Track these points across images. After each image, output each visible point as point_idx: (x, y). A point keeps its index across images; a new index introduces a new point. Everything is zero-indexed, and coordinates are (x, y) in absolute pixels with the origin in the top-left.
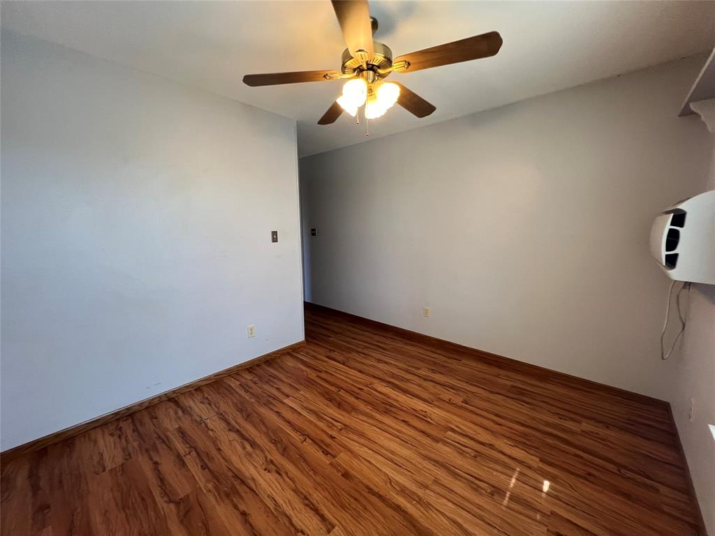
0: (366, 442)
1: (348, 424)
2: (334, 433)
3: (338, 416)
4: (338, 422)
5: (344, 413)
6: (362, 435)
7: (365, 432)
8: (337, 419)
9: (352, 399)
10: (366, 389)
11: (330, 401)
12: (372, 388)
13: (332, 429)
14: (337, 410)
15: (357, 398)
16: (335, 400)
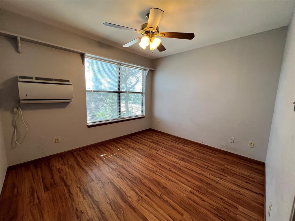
0: (147, 167)
1: (154, 174)
2: (159, 170)
3: (159, 178)
4: (158, 175)
5: (157, 179)
6: (148, 169)
7: (147, 170)
8: (159, 176)
9: (153, 187)
10: (143, 196)
11: (164, 187)
12: (139, 196)
13: (160, 172)
14: (160, 181)
15: (149, 188)
16: (162, 188)
